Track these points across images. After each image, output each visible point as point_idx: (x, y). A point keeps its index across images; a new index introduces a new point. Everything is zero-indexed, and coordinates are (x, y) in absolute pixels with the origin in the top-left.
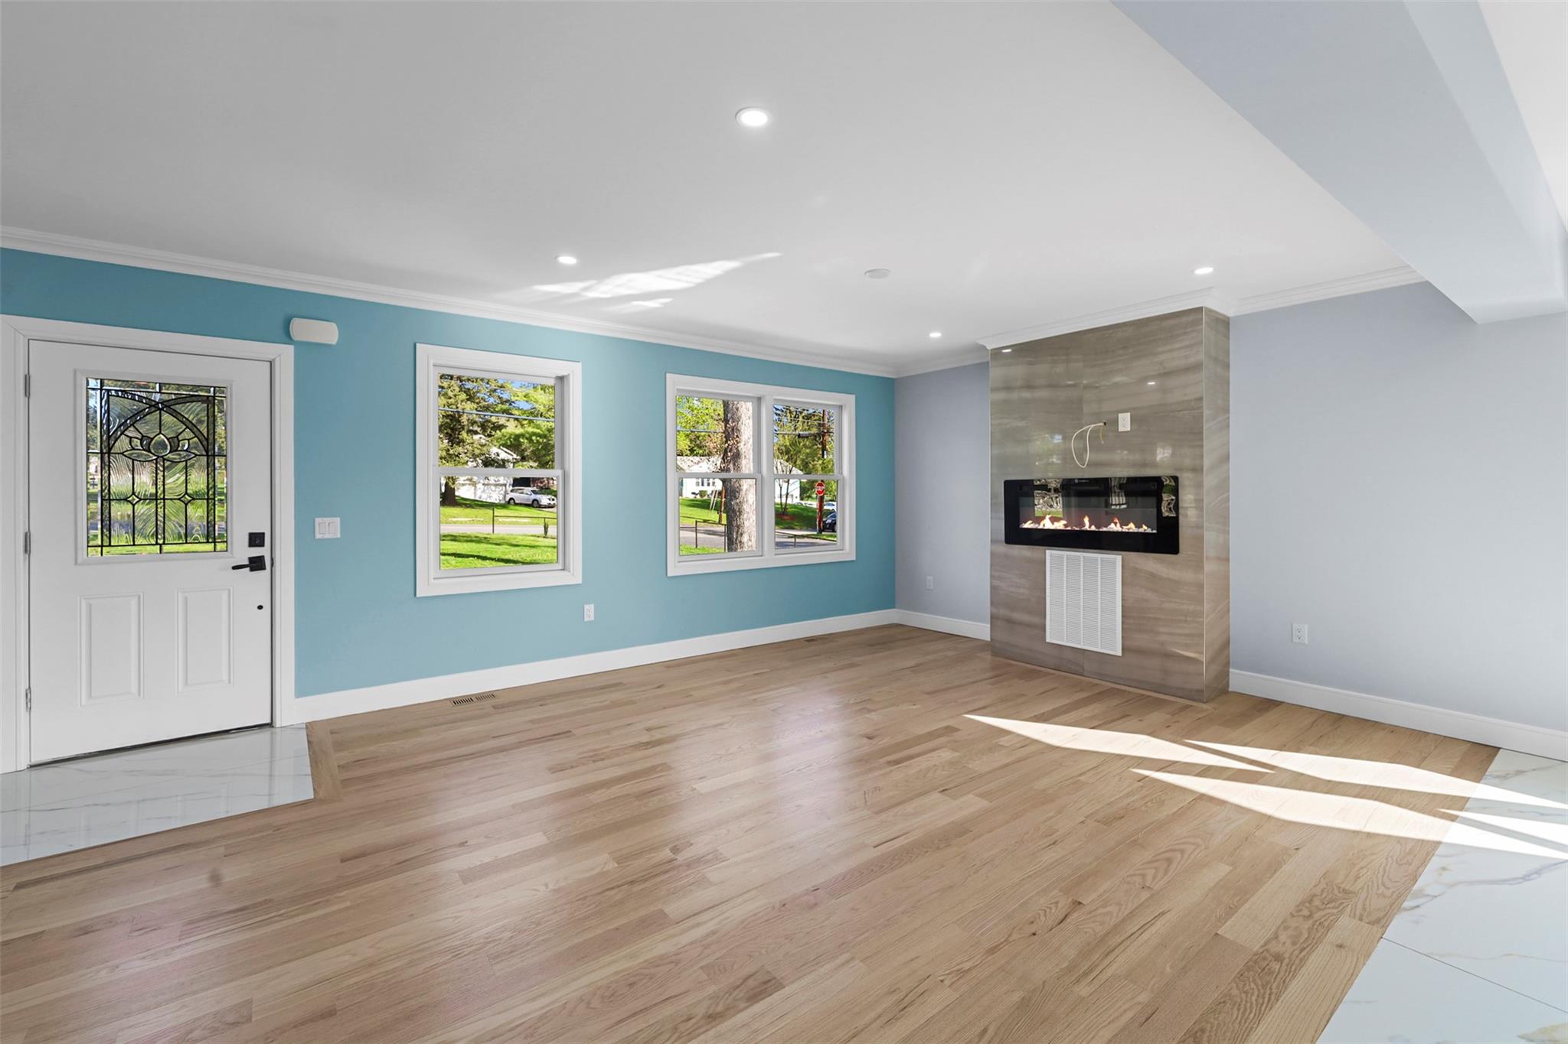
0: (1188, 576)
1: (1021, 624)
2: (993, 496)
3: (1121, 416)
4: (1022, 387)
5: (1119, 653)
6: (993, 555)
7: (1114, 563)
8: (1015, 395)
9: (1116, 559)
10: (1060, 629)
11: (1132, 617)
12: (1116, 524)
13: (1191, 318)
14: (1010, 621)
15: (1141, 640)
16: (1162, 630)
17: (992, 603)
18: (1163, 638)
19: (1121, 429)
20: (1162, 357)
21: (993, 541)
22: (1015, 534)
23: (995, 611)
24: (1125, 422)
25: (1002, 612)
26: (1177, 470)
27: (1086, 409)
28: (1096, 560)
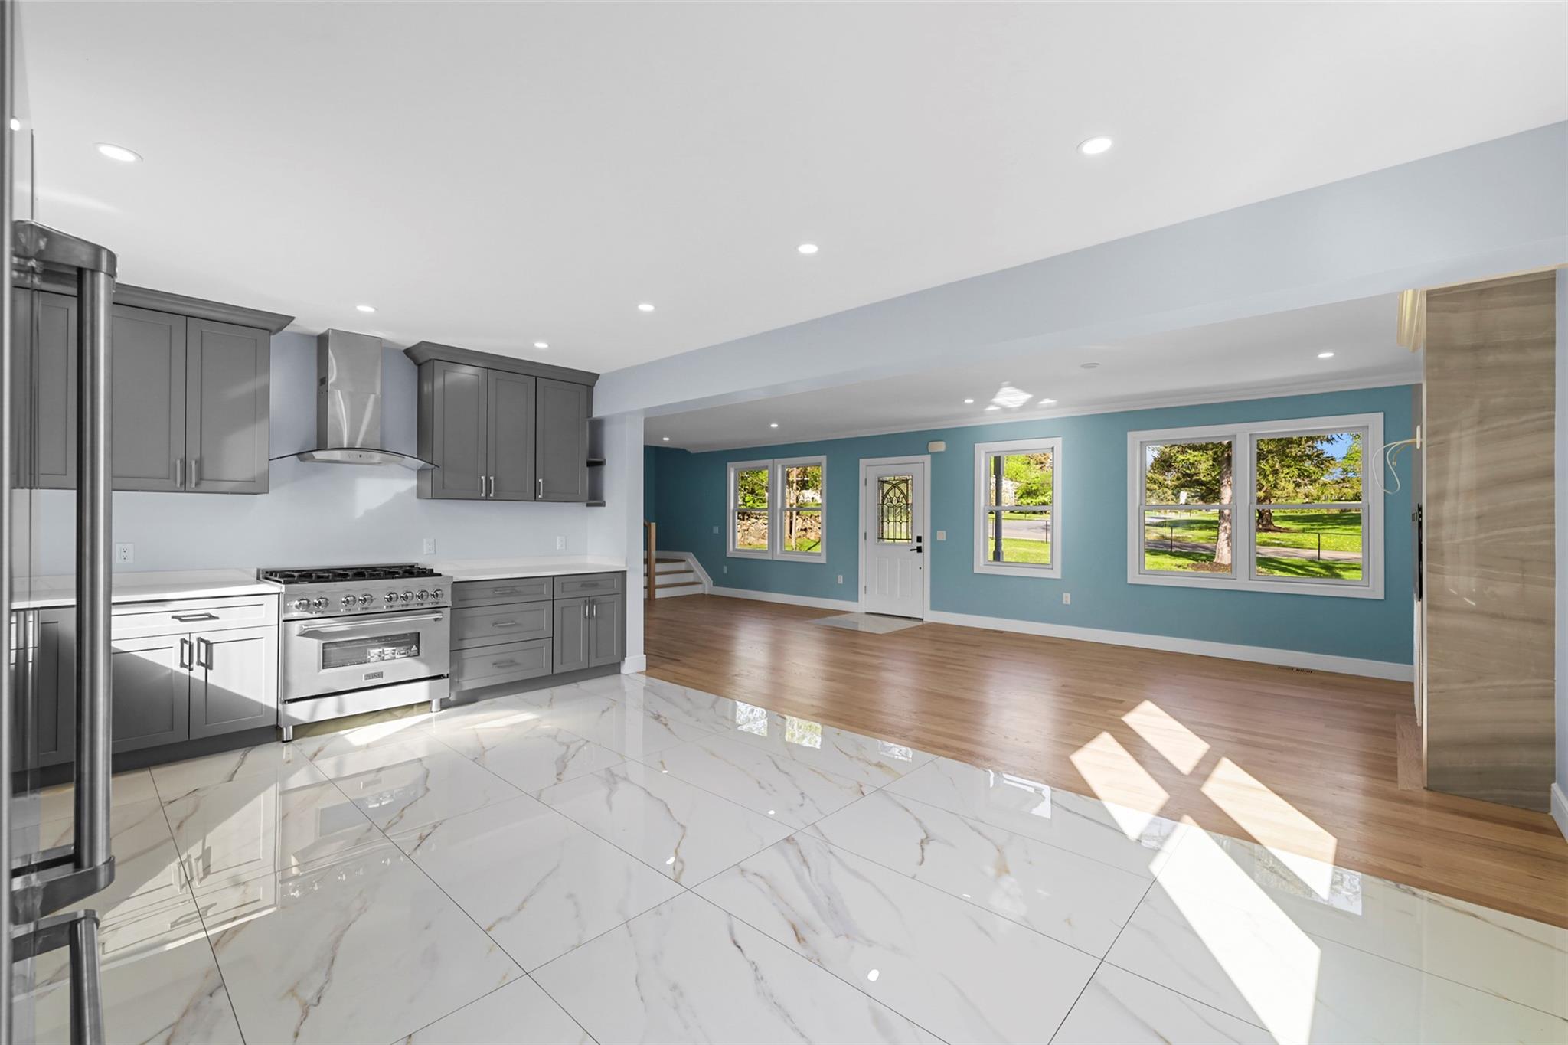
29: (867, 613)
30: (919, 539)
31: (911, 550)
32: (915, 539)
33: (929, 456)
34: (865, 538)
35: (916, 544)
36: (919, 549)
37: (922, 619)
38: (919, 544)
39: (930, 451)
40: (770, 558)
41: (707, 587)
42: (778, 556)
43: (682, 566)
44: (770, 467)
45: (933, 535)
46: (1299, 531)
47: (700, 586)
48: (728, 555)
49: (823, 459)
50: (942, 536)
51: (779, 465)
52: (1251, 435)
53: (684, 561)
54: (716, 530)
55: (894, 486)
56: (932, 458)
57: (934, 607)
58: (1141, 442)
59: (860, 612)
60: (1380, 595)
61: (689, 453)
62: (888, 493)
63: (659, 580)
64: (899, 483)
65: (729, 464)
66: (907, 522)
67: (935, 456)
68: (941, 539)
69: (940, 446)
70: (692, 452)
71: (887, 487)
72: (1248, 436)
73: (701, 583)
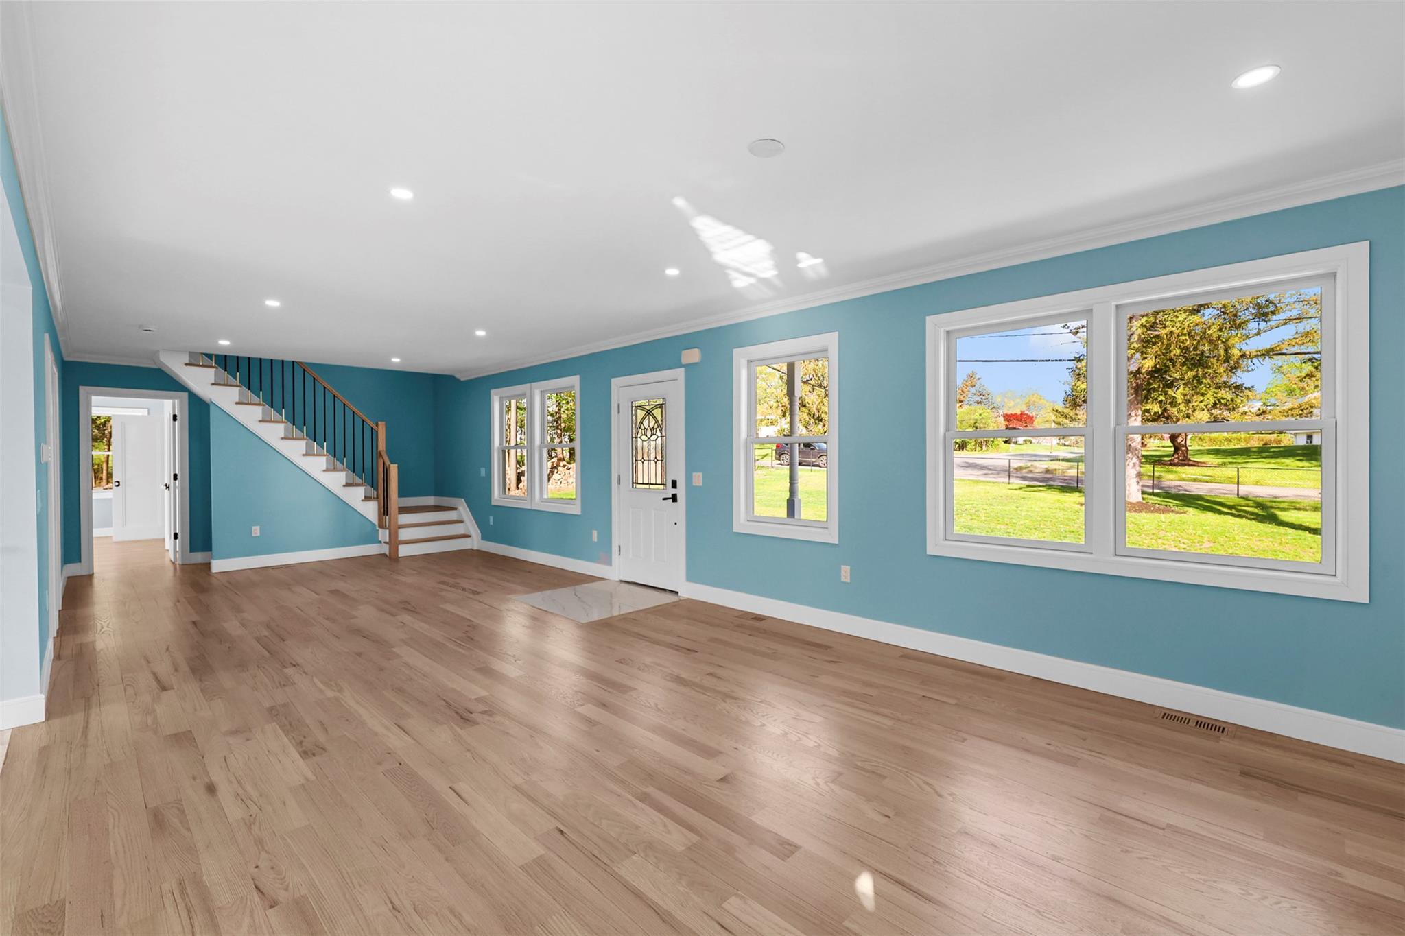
29: (622, 581)
30: (674, 484)
31: (664, 499)
32: (669, 484)
33: (683, 369)
34: (619, 483)
35: (671, 491)
36: (674, 498)
37: (677, 593)
38: (674, 491)
39: (684, 362)
40: (529, 508)
41: (475, 542)
42: (537, 505)
43: (451, 515)
44: (528, 394)
45: (689, 479)
46: (1220, 465)
47: (468, 539)
48: (493, 503)
49: (575, 380)
50: (698, 479)
51: (537, 389)
52: (1118, 307)
53: (456, 509)
54: (483, 472)
55: (649, 412)
56: (686, 372)
57: (691, 577)
58: (948, 332)
59: (614, 579)
60: (1361, 595)
61: (458, 380)
62: (641, 423)
63: (404, 534)
64: (654, 408)
65: (492, 391)
66: (662, 461)
67: (688, 367)
68: (697, 485)
69: (692, 356)
70: (462, 379)
71: (641, 413)
72: (1113, 308)
73: (470, 536)
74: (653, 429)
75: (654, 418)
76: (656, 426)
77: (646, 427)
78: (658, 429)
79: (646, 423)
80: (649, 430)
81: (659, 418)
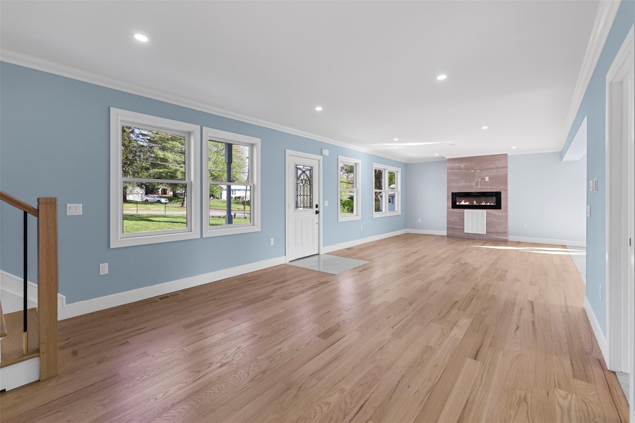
0: (503, 214)
1: (456, 229)
2: (448, 196)
3: (486, 177)
4: (457, 169)
5: (485, 233)
6: (448, 212)
7: (484, 212)
8: (455, 171)
9: (485, 211)
10: (468, 229)
11: (489, 225)
12: (484, 203)
13: (504, 156)
14: (453, 228)
15: (491, 230)
16: (496, 227)
17: (447, 224)
18: (497, 229)
19: (486, 180)
20: (497, 164)
21: (448, 208)
22: (454, 206)
23: (448, 226)
24: (487, 179)
25: (451, 226)
26: (501, 190)
27: (476, 175)
28: (479, 212)
33: (322, 157)
39: (323, 154)
50: (327, 204)
55: (304, 172)
62: (300, 176)
64: (306, 170)
67: (324, 156)
69: (326, 152)
71: (300, 172)
74: (306, 180)
75: (307, 175)
76: (307, 179)
77: (303, 179)
78: (308, 181)
79: (302, 177)
80: (304, 180)
81: (309, 175)
